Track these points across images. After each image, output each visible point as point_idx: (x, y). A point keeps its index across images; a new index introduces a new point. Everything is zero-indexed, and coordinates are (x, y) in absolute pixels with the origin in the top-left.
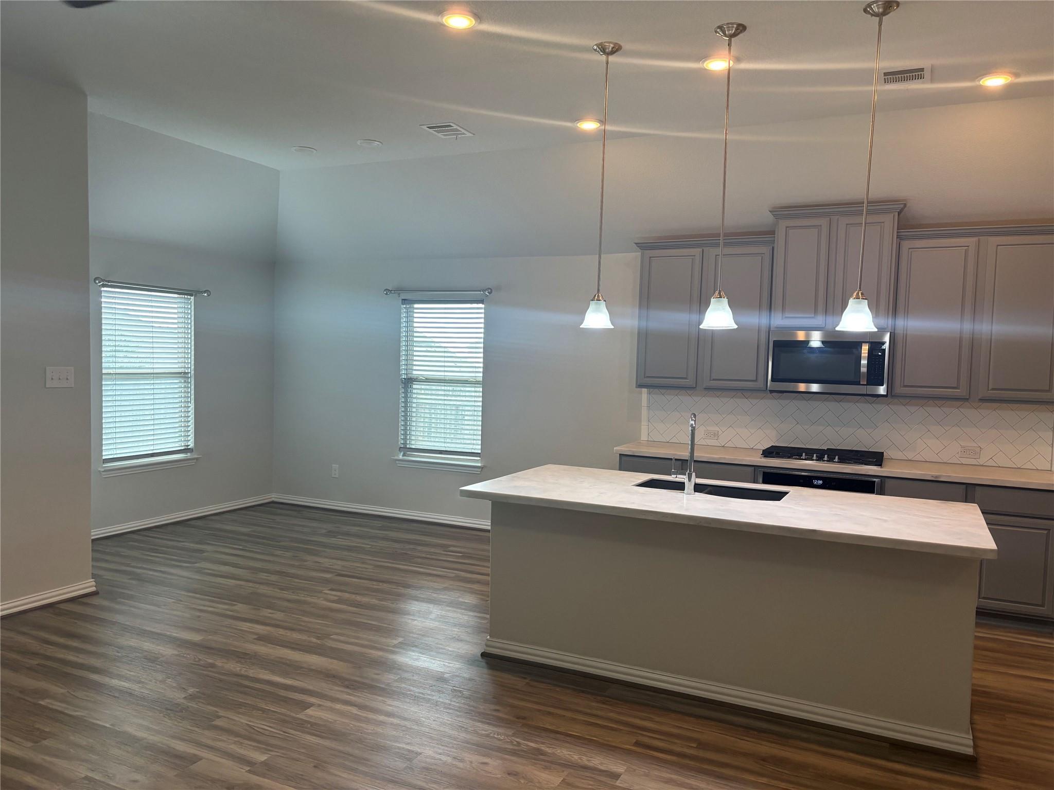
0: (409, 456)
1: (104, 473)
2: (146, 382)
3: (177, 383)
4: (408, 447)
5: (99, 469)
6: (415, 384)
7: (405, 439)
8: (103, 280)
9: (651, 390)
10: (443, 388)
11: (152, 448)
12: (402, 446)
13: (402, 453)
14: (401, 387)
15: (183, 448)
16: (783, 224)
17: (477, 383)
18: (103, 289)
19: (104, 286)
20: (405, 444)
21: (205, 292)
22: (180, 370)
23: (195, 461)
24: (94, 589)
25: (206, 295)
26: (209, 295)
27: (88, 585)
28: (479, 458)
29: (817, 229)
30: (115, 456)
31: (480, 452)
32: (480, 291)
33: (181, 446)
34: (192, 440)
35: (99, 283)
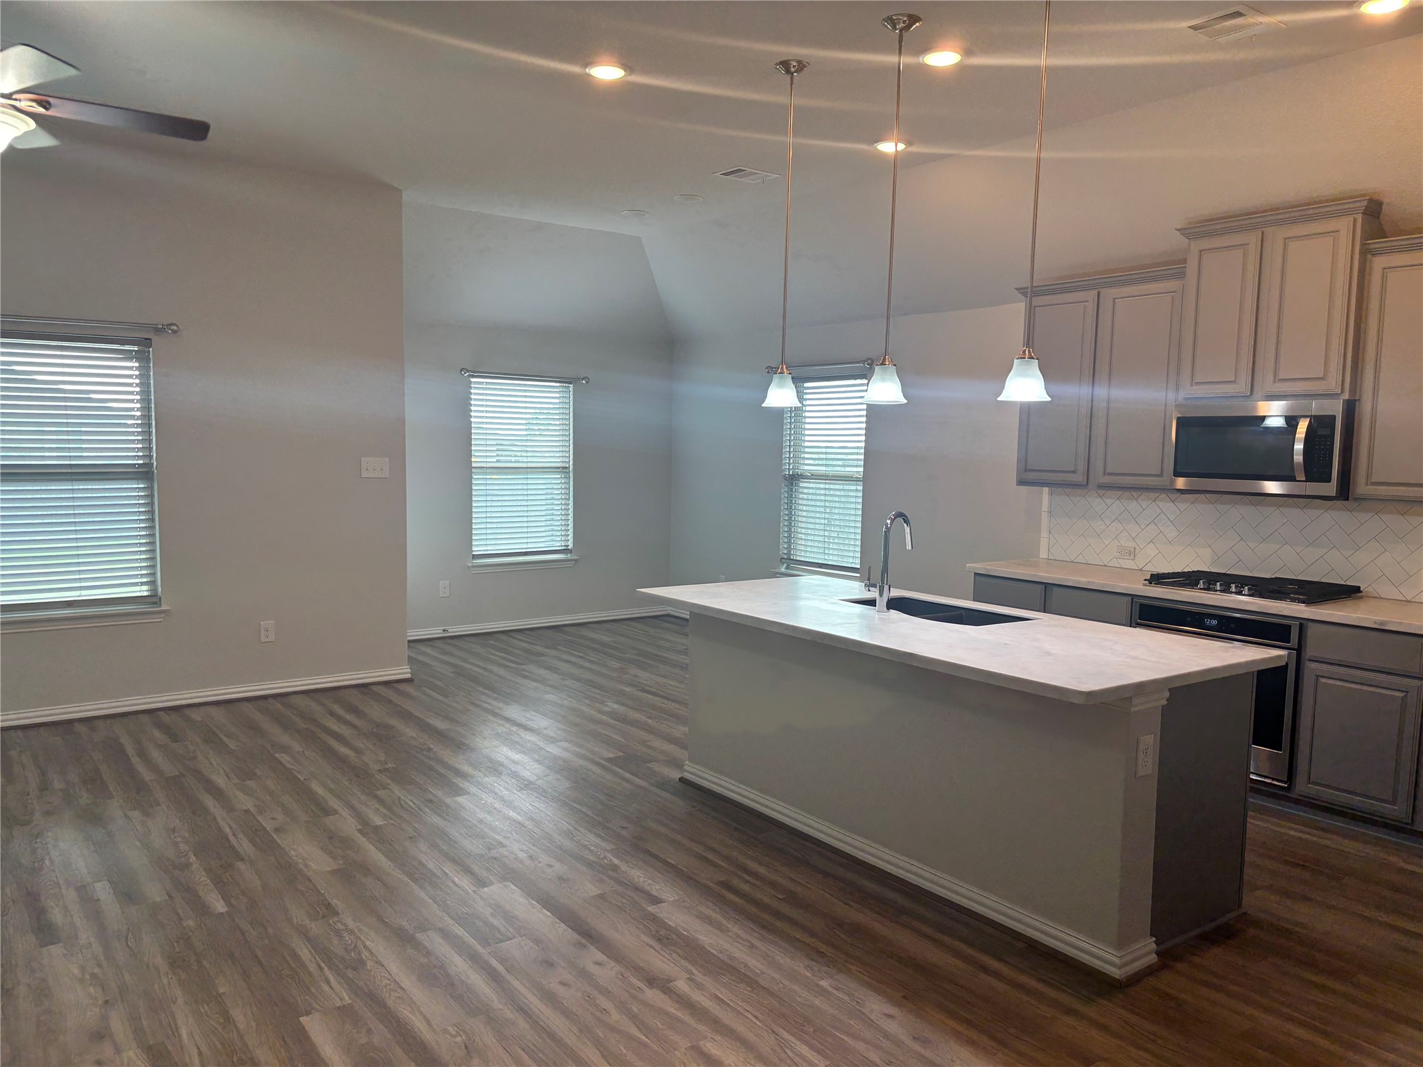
0: (793, 569)
1: (472, 569)
2: (519, 477)
3: (556, 479)
4: (792, 558)
5: (469, 564)
6: (802, 482)
7: (789, 548)
8: (468, 371)
9: (1054, 489)
10: (822, 486)
11: (525, 546)
12: (785, 557)
13: (785, 565)
14: (783, 485)
15: (563, 548)
16: (1196, 246)
17: (857, 480)
18: (473, 380)
19: (473, 376)
20: (789, 554)
21: (583, 379)
22: (559, 465)
23: (574, 562)
24: (409, 676)
25: (584, 382)
26: (587, 382)
27: (404, 672)
28: (858, 575)
29: (1242, 250)
30: (486, 553)
31: (859, 567)
32: (859, 363)
33: (562, 546)
34: (571, 540)
35: (465, 373)
